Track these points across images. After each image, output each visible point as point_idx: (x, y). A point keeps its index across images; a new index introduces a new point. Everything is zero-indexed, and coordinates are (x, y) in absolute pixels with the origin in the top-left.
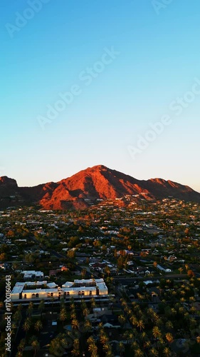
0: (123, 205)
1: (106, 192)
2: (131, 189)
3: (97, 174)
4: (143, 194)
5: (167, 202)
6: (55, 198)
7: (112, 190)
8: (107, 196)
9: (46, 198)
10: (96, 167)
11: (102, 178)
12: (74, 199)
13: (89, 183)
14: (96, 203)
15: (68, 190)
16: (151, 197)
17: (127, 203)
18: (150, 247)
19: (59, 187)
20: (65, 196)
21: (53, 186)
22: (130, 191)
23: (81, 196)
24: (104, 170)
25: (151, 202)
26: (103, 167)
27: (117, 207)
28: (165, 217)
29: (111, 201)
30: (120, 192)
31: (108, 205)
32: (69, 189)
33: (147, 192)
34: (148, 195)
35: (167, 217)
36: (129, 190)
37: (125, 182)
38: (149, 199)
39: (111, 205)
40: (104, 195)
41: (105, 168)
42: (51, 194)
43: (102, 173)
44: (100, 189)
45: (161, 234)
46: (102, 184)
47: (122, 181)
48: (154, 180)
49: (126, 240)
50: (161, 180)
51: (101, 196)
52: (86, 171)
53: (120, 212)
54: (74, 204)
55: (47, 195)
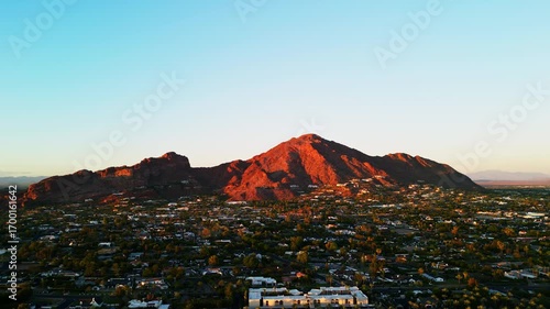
0: (349, 193)
1: (322, 175)
2: (360, 170)
3: (307, 147)
4: (378, 177)
5: (416, 189)
6: (247, 184)
7: (331, 171)
8: (323, 180)
9: (233, 184)
10: (304, 137)
11: (315, 154)
12: (275, 185)
13: (294, 161)
14: (308, 191)
15: (264, 171)
16: (391, 183)
17: (355, 191)
18: (406, 252)
19: (251, 168)
20: (260, 181)
21: (241, 166)
22: (359, 174)
23: (284, 180)
24: (317, 141)
25: (391, 189)
26: (315, 137)
27: (340, 197)
28: (417, 212)
29: (330, 188)
30: (344, 174)
31: (326, 193)
32: (266, 169)
33: (385, 174)
34: (386, 179)
35: (421, 212)
36: (356, 171)
37: (350, 159)
38: (388, 185)
39: (331, 194)
40: (318, 179)
41: (319, 138)
42: (240, 178)
43: (314, 146)
44: (311, 170)
45: (417, 235)
46: (315, 163)
47: (344, 158)
48: (395, 155)
49: (370, 242)
50: (405, 155)
51: (315, 181)
52: (289, 142)
53: (346, 204)
54: (276, 192)
55: (234, 179)
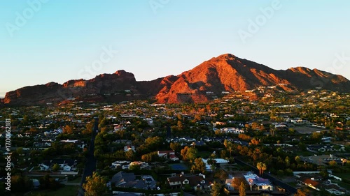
0: (255, 98)
1: (233, 84)
2: (265, 79)
3: (224, 64)
4: (281, 85)
5: (314, 94)
6: (173, 92)
7: (241, 81)
8: (234, 88)
9: (163, 92)
10: (222, 56)
11: (229, 68)
12: (193, 92)
13: (212, 74)
14: (220, 96)
15: (187, 82)
16: (293, 89)
17: (260, 95)
19: (179, 80)
20: (184, 89)
21: (172, 79)
22: (265, 83)
23: (201, 88)
24: (231, 59)
25: (292, 94)
26: (230, 55)
27: (248, 100)
29: (240, 94)
30: (252, 82)
31: (236, 98)
32: (190, 82)
33: (287, 83)
34: (288, 86)
36: (262, 80)
37: (258, 71)
38: (290, 91)
39: (239, 98)
40: (230, 87)
41: (234, 57)
42: (169, 87)
43: (229, 62)
44: (225, 81)
46: (228, 75)
47: (253, 71)
48: (296, 69)
50: (304, 69)
51: (227, 89)
52: (209, 61)
53: (250, 105)
54: (193, 97)
55: (165, 88)
